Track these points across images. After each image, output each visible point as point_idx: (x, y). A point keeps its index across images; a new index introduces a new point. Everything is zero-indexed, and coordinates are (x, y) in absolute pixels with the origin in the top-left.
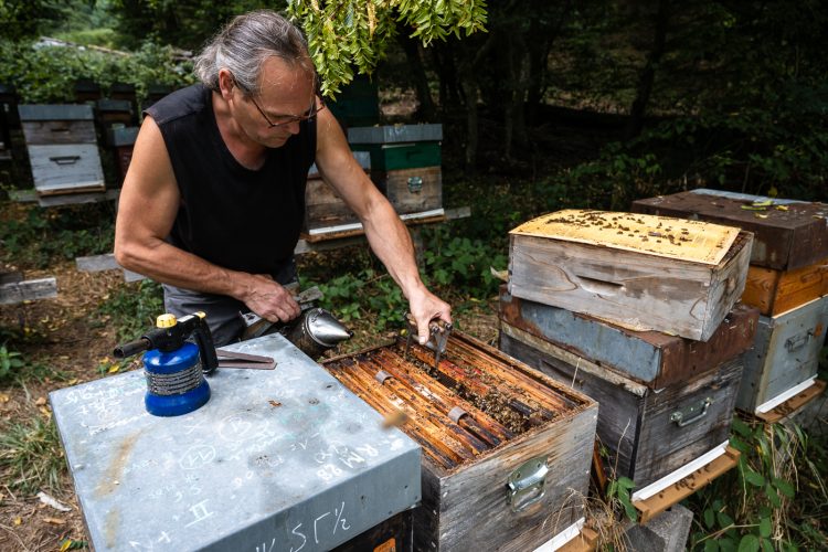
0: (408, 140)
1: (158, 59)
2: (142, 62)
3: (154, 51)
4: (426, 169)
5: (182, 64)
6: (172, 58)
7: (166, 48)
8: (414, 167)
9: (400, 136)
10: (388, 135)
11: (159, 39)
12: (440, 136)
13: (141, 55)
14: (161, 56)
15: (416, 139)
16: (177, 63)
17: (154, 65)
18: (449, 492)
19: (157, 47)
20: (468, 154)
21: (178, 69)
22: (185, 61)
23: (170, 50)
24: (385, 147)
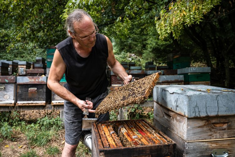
0: (197, 72)
1: (125, 56)
2: (121, 57)
3: (124, 54)
4: (205, 82)
5: (131, 58)
6: (129, 56)
7: (128, 53)
8: (200, 81)
9: (195, 71)
10: (190, 70)
11: (126, 51)
12: (210, 71)
13: (121, 56)
14: (126, 55)
15: (200, 72)
16: (130, 57)
17: (124, 58)
18: (188, 147)
19: (125, 53)
20: (226, 83)
21: (130, 59)
22: (132, 57)
23: (128, 54)
24: (189, 74)
